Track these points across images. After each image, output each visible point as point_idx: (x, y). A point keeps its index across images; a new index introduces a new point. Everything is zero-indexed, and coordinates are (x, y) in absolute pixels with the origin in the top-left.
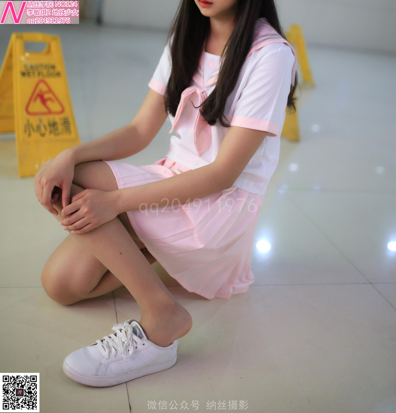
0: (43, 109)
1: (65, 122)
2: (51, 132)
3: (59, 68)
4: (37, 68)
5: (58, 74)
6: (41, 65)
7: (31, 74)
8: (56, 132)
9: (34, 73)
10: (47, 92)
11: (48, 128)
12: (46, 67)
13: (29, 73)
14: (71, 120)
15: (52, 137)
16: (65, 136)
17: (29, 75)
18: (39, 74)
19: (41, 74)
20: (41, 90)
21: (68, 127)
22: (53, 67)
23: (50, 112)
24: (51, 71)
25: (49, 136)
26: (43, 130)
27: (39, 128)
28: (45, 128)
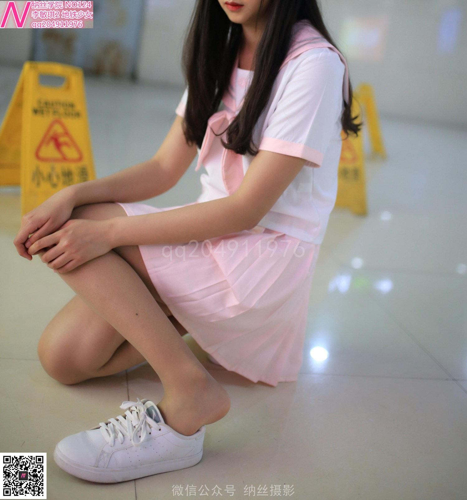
0: (58, 155)
1: (83, 171)
2: (64, 183)
3: (78, 107)
4: (52, 105)
5: (78, 115)
6: (58, 103)
7: (45, 112)
8: (71, 182)
9: (48, 111)
10: (62, 135)
11: (61, 177)
12: (63, 105)
13: (42, 111)
14: (89, 170)
17: (43, 113)
18: (54, 112)
19: (56, 113)
20: (55, 133)
22: (72, 106)
24: (70, 110)
26: (55, 180)
27: (50, 177)
28: (58, 177)
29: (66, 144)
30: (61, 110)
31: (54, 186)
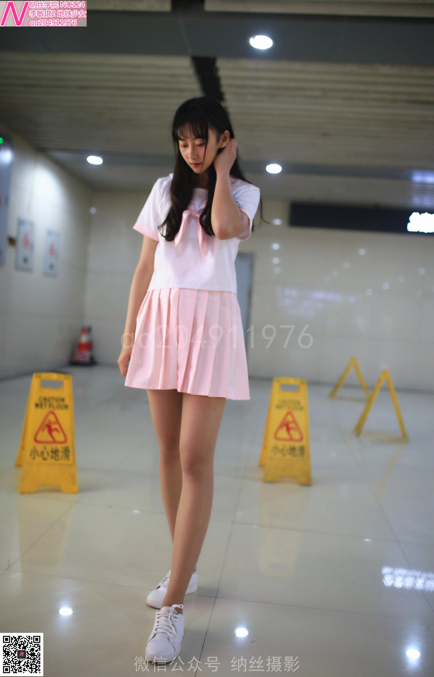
0: (50, 439)
1: (66, 450)
2: (52, 457)
3: (68, 401)
4: (49, 400)
5: (66, 407)
6: (53, 398)
7: (43, 406)
8: (57, 458)
9: (46, 405)
10: (54, 423)
11: (50, 453)
12: (57, 399)
13: (42, 405)
14: (71, 450)
15: (53, 461)
16: (64, 462)
17: (42, 407)
18: (50, 405)
19: (51, 406)
20: (49, 421)
21: (68, 454)
22: (63, 400)
23: (54, 441)
24: (61, 403)
25: (50, 460)
26: (46, 455)
27: (42, 453)
28: (48, 454)
29: (56, 430)
30: (55, 404)
31: (45, 459)
